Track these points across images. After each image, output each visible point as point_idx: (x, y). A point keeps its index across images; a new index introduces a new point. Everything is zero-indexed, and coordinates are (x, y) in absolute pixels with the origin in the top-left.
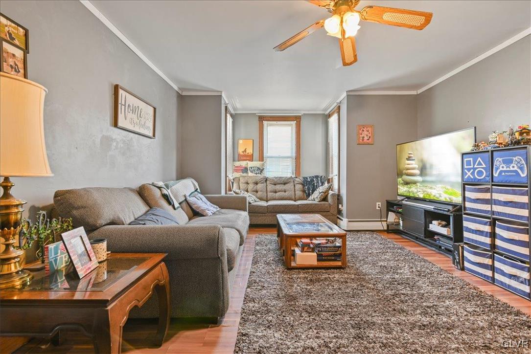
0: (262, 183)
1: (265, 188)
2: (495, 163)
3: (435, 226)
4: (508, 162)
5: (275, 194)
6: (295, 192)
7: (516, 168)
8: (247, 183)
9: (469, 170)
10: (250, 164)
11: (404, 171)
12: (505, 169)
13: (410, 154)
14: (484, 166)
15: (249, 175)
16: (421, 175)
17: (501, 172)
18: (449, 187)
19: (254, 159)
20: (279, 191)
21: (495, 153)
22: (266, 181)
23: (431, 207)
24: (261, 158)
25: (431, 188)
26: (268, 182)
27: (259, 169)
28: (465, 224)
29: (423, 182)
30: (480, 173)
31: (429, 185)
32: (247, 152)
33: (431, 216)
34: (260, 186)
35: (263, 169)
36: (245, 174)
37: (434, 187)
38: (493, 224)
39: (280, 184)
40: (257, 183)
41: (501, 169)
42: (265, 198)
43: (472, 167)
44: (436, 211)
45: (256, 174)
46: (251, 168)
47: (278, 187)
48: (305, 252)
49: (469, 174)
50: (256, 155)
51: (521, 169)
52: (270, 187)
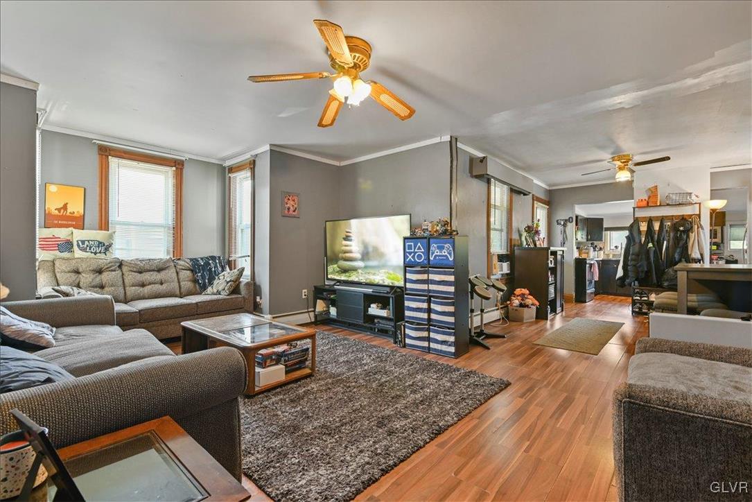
0: (112, 271)
1: (121, 279)
2: (431, 248)
3: (374, 310)
4: (440, 248)
5: (141, 289)
6: (179, 282)
7: (446, 254)
8: (77, 272)
9: (410, 253)
10: (78, 235)
11: (340, 255)
12: (438, 254)
13: (347, 232)
14: (423, 250)
15: (77, 255)
16: (363, 259)
17: (436, 256)
18: (391, 272)
19: (85, 226)
20: (150, 284)
21: (431, 240)
22: (120, 266)
23: (369, 291)
24: (104, 224)
25: (374, 274)
26: (125, 269)
27: (100, 244)
28: (407, 303)
29: (366, 267)
30: (419, 257)
31: (372, 271)
32: (69, 211)
33: (370, 299)
34: (106, 277)
35: (110, 246)
36: (66, 255)
37: (377, 273)
38: (429, 302)
39: (150, 271)
40: (100, 272)
41: (436, 254)
42: (122, 296)
43: (413, 251)
44: (374, 294)
45: (95, 253)
46: (83, 242)
47: (147, 277)
48: (269, 366)
49: (410, 257)
50: (92, 217)
51: (450, 254)
52: (131, 278)
